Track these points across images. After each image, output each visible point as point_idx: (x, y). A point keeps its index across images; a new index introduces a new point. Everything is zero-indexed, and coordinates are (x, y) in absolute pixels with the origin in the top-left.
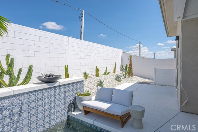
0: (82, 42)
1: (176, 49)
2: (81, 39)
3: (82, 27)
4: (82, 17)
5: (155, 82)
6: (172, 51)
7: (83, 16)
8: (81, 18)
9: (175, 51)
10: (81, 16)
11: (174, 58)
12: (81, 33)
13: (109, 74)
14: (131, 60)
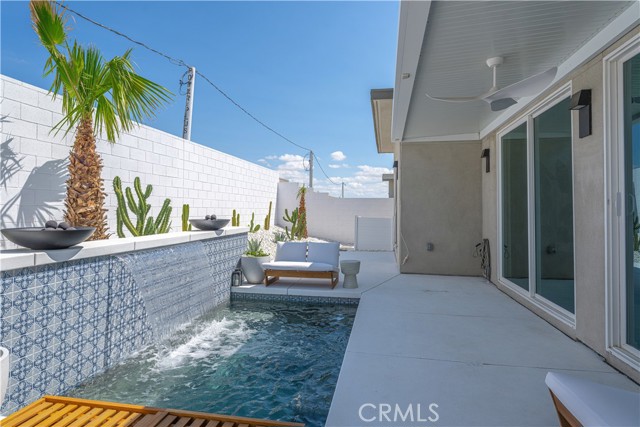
0: (188, 145)
1: (392, 175)
2: (184, 136)
3: (188, 109)
4: (190, 83)
5: (356, 247)
6: (384, 180)
7: (193, 81)
8: (185, 87)
9: (391, 181)
10: (185, 80)
11: (387, 197)
12: (186, 124)
13: (259, 231)
14: (303, 199)
